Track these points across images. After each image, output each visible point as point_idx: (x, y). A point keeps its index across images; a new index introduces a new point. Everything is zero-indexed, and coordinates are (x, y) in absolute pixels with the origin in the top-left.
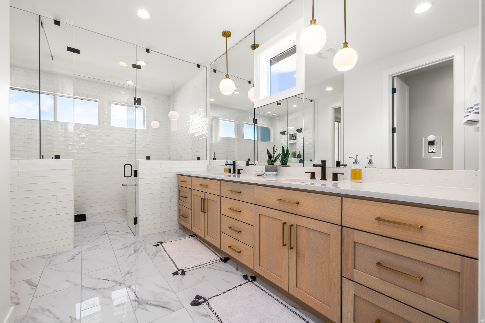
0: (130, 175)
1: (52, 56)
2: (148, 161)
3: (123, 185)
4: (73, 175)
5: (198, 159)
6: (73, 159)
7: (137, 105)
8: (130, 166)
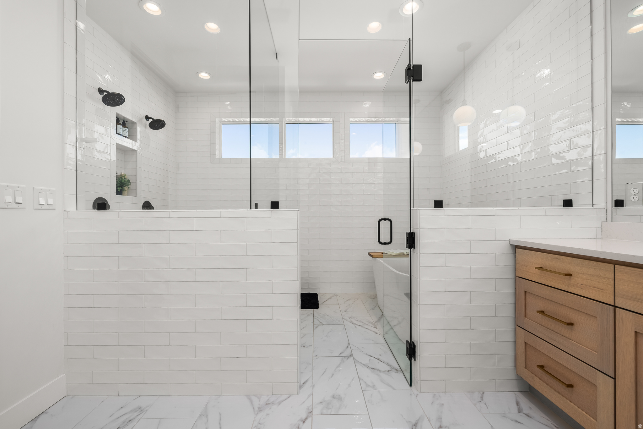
0: (388, 241)
1: (276, 53)
2: (438, 210)
3: (369, 254)
4: (297, 242)
5: (568, 203)
6: (298, 209)
7: (414, 80)
8: (388, 222)
